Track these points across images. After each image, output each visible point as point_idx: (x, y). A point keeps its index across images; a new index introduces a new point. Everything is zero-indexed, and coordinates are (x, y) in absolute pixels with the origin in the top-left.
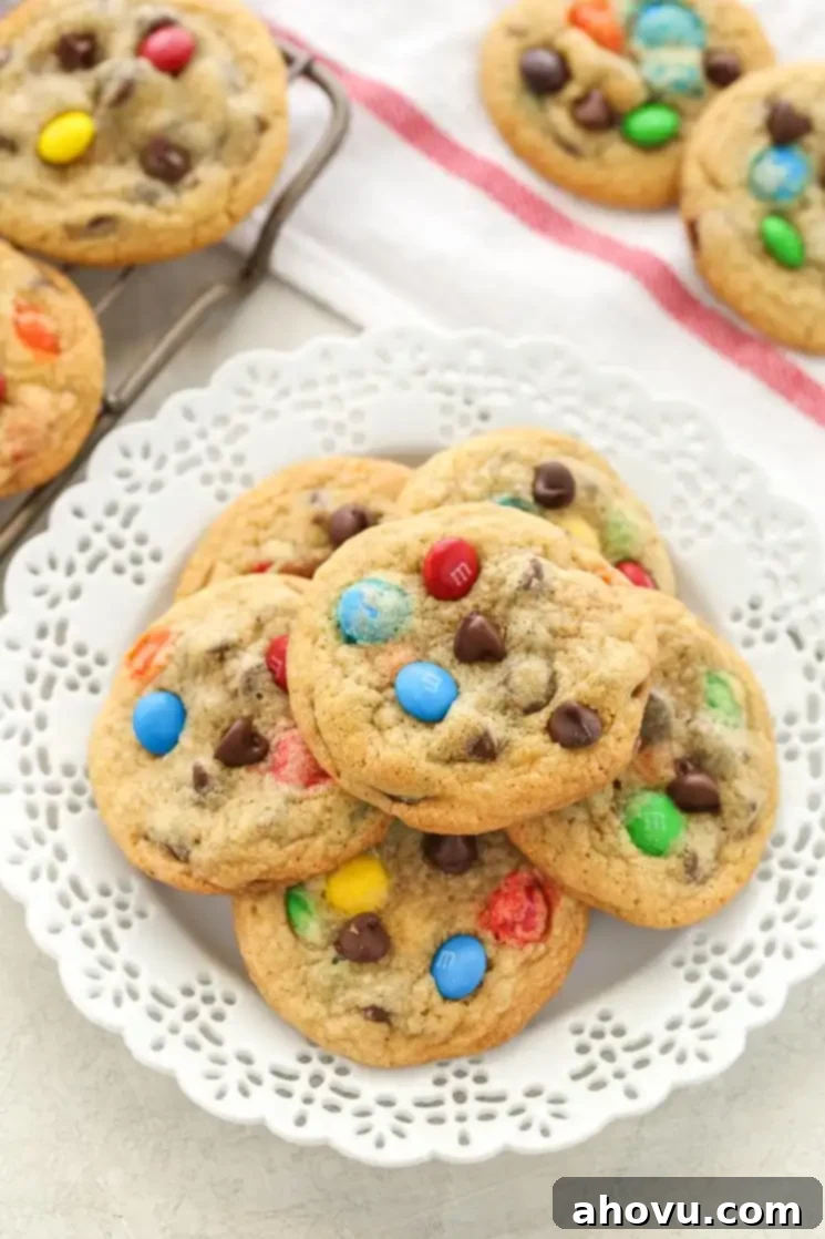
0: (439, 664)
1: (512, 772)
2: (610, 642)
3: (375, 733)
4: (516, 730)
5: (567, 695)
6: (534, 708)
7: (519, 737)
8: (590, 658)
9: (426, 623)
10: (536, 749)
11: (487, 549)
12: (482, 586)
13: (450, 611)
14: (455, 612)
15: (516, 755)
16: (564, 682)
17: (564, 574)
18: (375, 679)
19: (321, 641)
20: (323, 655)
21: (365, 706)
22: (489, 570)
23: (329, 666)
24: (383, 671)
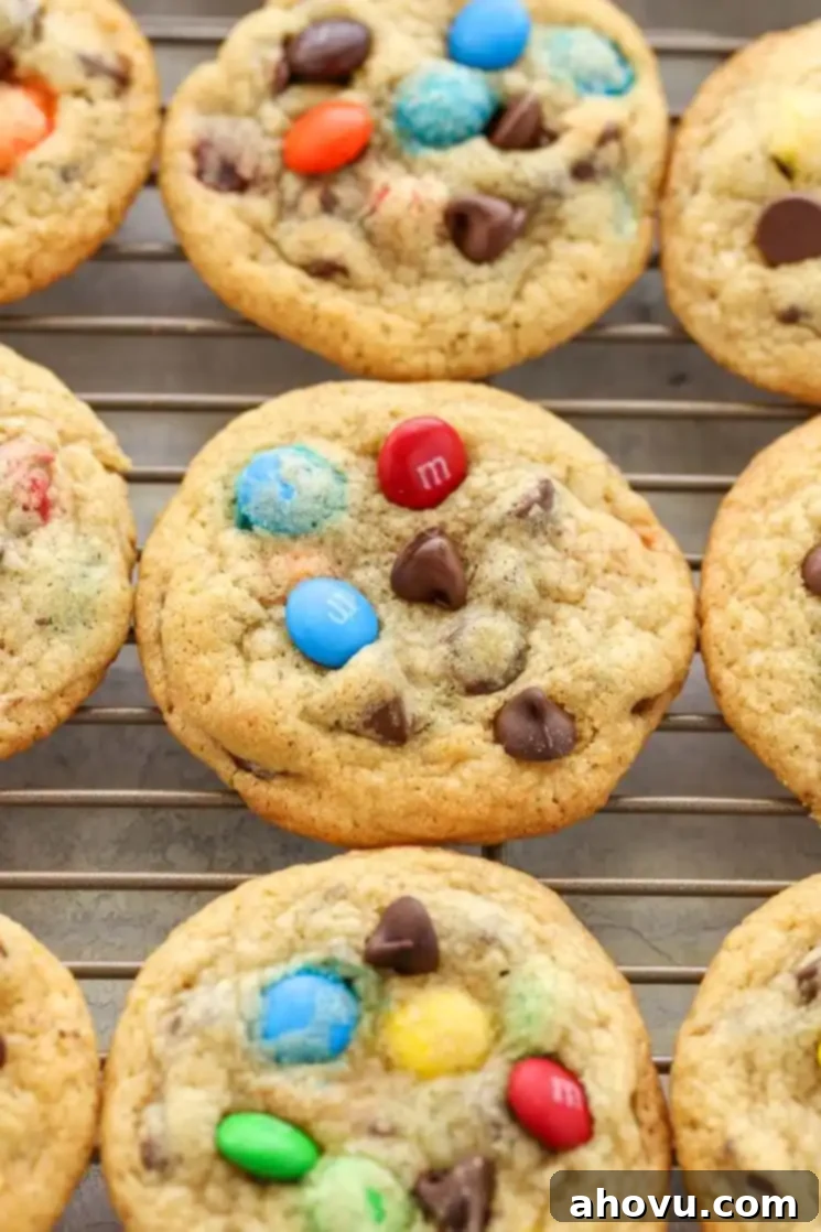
0: (363, 591)
1: (422, 769)
2: (624, 626)
3: (238, 661)
4: (446, 712)
5: (535, 679)
6: (480, 688)
7: (448, 722)
8: (585, 638)
9: (362, 528)
10: (465, 746)
11: (482, 450)
12: (460, 499)
13: (404, 522)
14: (410, 526)
15: (436, 746)
16: (536, 662)
17: (583, 514)
18: (262, 586)
19: (202, 516)
20: (200, 534)
21: (236, 619)
22: (476, 480)
23: (202, 550)
24: (277, 577)
